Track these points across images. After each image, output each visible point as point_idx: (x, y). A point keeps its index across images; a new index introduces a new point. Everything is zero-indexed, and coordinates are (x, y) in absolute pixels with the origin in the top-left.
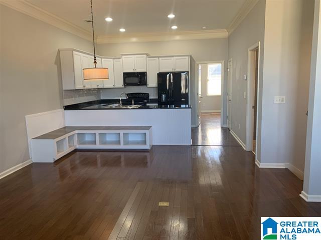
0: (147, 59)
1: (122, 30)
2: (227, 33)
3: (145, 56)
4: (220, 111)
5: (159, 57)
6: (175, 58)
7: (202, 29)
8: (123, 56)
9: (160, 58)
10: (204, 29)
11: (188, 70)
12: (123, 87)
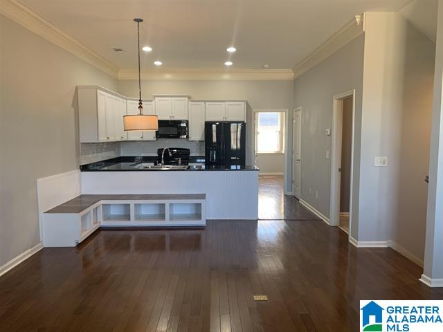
0: (190, 103)
1: (158, 63)
2: (293, 74)
3: (187, 98)
4: (282, 174)
5: (205, 101)
6: (227, 103)
7: (263, 67)
8: (156, 98)
9: (207, 103)
10: (266, 68)
11: (243, 120)
12: (155, 139)
